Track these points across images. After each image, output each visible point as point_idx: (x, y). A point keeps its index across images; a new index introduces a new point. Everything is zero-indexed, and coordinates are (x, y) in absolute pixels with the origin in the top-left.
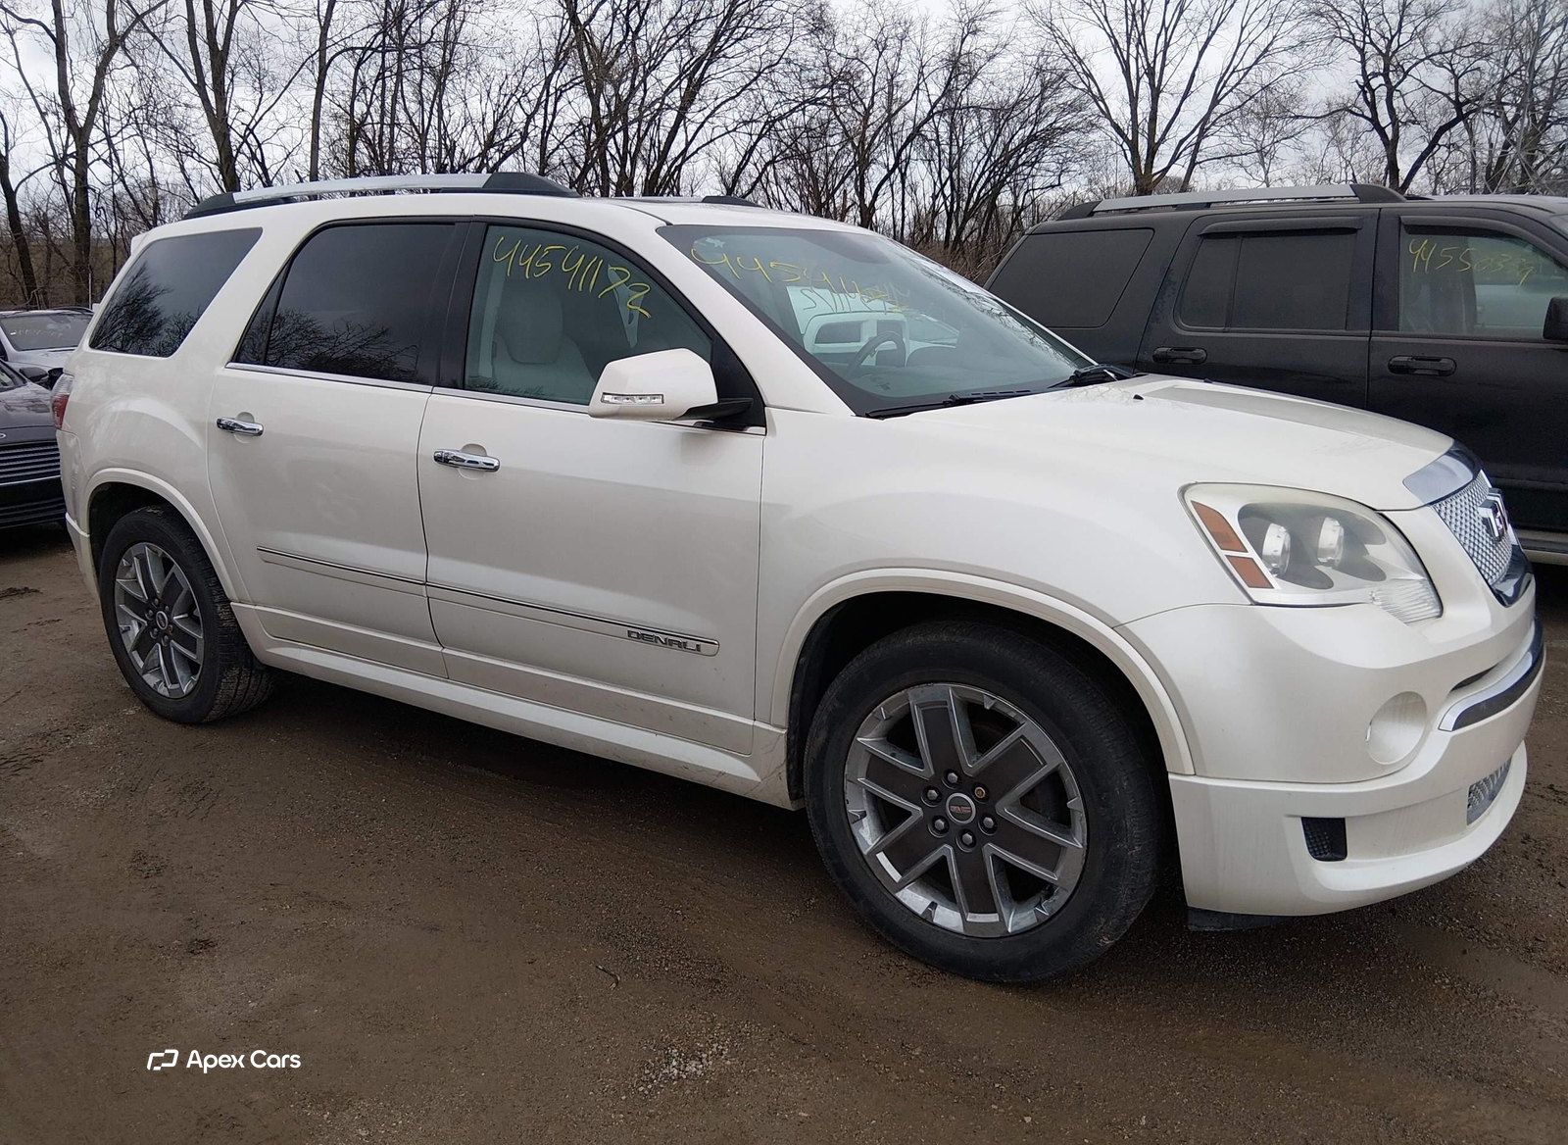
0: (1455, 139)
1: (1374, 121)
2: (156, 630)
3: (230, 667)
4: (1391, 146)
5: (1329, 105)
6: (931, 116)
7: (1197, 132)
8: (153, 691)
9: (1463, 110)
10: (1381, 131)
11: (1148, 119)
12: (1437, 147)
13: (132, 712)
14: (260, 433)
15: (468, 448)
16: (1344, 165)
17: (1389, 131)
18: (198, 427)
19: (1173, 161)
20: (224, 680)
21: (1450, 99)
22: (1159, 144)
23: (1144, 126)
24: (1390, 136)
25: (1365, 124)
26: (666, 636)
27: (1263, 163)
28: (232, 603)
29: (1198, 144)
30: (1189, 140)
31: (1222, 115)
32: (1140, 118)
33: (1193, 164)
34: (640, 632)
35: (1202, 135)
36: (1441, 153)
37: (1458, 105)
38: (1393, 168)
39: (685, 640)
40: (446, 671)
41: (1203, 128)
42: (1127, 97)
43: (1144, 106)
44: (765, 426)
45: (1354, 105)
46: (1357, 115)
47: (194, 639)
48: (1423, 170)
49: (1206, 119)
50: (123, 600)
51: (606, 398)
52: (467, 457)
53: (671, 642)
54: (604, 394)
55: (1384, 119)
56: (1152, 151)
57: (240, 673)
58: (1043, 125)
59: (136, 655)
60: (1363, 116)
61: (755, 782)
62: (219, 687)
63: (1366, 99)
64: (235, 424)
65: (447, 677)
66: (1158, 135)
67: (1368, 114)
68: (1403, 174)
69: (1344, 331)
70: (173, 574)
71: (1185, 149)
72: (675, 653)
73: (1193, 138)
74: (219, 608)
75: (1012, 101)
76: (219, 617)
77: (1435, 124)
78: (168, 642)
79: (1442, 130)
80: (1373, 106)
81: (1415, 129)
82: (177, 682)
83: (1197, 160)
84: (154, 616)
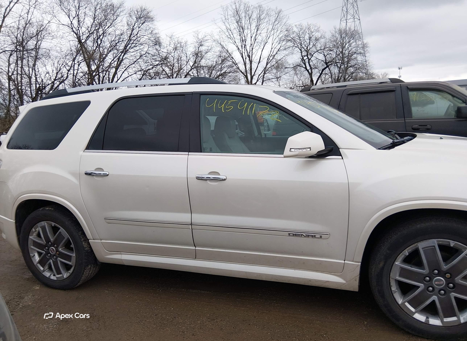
0: (326, 72)
1: (306, 68)
2: (49, 254)
3: (88, 266)
4: (311, 74)
5: (293, 64)
6: (191, 70)
7: (263, 72)
8: (49, 279)
9: (327, 64)
10: (308, 71)
11: (249, 69)
12: (322, 74)
13: (38, 288)
14: (108, 175)
15: (211, 173)
16: (298, 80)
17: (310, 71)
18: (73, 174)
19: (257, 81)
20: (85, 271)
21: (324, 62)
22: (253, 76)
23: (249, 71)
24: (310, 72)
25: (303, 69)
26: (306, 234)
27: (278, 81)
28: (89, 241)
29: (264, 76)
30: (261, 74)
31: (269, 68)
32: (247, 69)
33: (263, 81)
34: (294, 233)
35: (265, 73)
36: (323, 76)
37: (326, 63)
38: (312, 81)
39: (315, 235)
40: (196, 256)
41: (265, 71)
42: (244, 63)
43: (248, 66)
44: (341, 156)
45: (300, 64)
46: (301, 67)
47: (71, 256)
48: (319, 81)
49: (265, 68)
50: (32, 245)
51: (292, 150)
52: (212, 176)
53: (308, 236)
54: (291, 149)
55: (308, 68)
56: (252, 78)
57: (91, 267)
58: (222, 72)
59: (39, 265)
60: (303, 67)
61: (344, 283)
62: (83, 274)
63: (303, 62)
64: (92, 173)
65: (195, 258)
66: (253, 74)
67: (304, 66)
68: (315, 82)
69: (396, 119)
70: (60, 232)
71: (261, 77)
72: (310, 239)
73: (262, 74)
74: (83, 243)
75: (214, 65)
76: (83, 247)
77: (321, 68)
78: (56, 259)
79: (323, 70)
80: (305, 64)
81: (316, 70)
82: (61, 274)
83: (264, 80)
84: (48, 249)
